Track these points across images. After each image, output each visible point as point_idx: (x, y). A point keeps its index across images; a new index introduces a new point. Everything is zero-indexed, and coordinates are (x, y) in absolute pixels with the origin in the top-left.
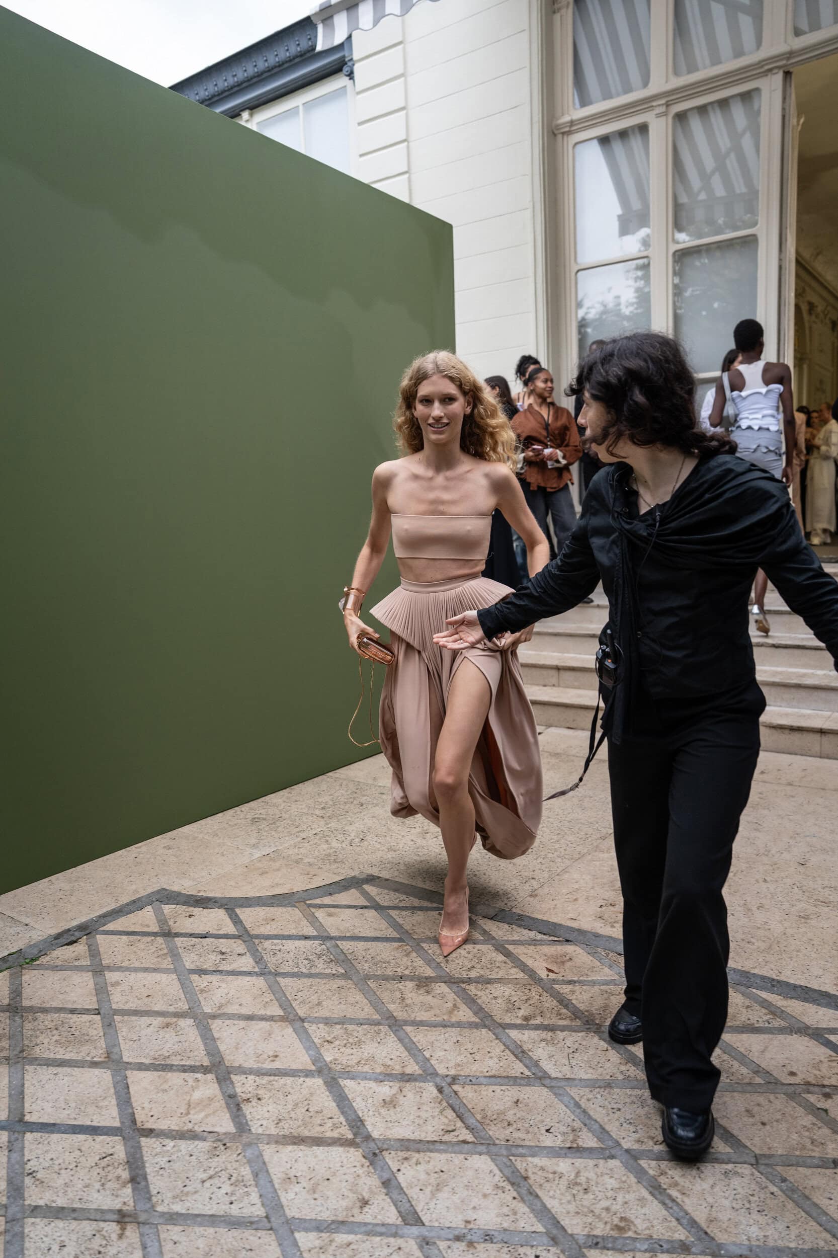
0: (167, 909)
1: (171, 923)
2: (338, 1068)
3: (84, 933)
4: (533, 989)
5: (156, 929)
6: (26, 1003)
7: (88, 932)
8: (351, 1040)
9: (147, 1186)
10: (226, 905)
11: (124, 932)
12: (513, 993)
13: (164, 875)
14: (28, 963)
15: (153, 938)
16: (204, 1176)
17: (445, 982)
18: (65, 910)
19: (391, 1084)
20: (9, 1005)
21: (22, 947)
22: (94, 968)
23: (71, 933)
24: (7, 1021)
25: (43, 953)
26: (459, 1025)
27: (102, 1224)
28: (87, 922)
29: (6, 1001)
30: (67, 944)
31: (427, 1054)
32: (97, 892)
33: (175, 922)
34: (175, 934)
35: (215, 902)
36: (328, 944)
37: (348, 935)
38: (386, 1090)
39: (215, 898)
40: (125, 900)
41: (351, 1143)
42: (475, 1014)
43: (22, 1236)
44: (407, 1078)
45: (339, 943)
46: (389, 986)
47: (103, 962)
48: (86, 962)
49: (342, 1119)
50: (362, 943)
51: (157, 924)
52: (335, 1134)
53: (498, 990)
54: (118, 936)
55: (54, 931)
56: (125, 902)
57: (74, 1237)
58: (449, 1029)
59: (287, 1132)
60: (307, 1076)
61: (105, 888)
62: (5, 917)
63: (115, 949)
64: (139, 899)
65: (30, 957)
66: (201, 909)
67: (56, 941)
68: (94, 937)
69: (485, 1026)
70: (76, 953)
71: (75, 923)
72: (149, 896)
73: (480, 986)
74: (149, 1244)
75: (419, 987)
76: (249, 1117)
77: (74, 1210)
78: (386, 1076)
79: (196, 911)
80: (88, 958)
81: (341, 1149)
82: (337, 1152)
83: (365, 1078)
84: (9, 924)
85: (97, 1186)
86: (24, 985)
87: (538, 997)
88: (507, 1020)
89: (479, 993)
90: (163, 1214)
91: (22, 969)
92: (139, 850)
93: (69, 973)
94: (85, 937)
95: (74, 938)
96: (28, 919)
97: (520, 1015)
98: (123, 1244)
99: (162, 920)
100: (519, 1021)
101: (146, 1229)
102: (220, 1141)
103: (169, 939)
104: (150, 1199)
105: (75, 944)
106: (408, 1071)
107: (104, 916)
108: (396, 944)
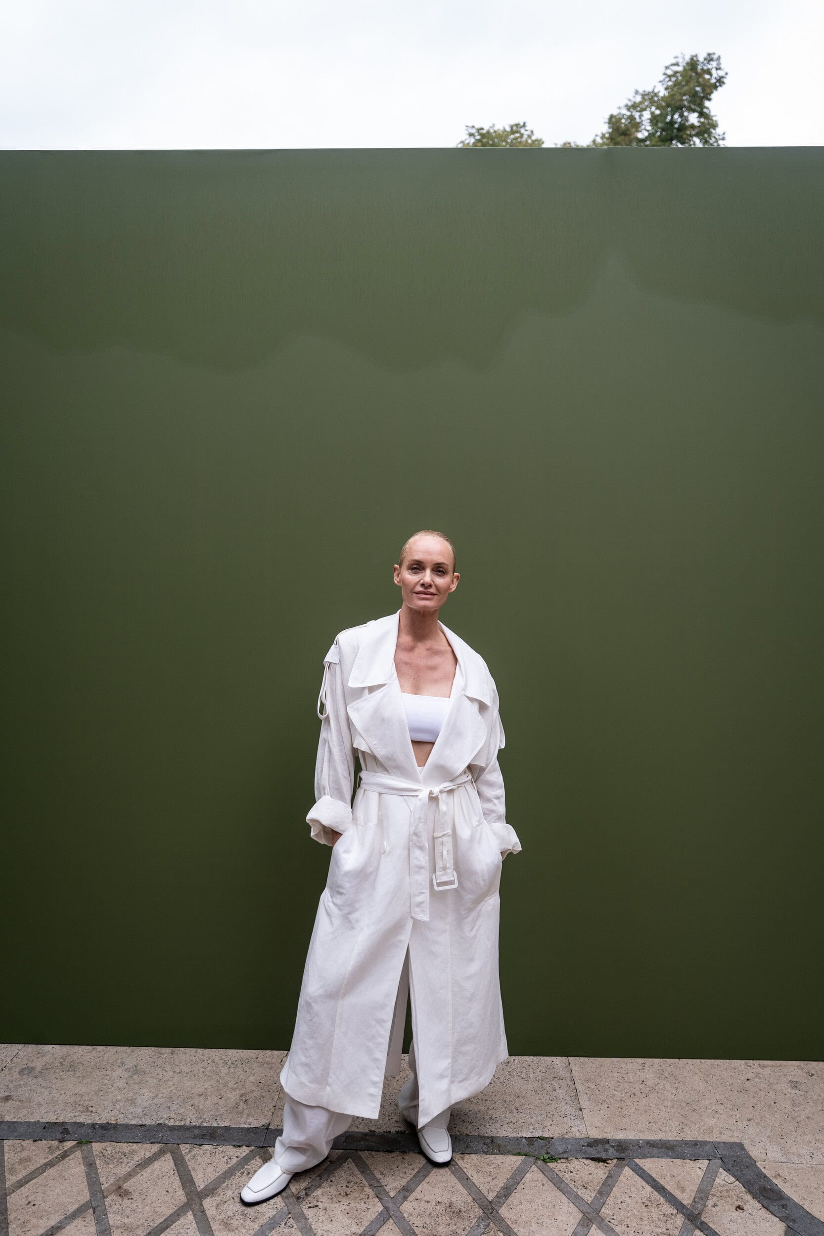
0: (724, 1177)
1: (710, 1203)
3: (617, 1155)
5: (686, 1199)
6: (503, 1212)
7: (623, 1155)
10: (794, 1221)
11: (654, 1180)
13: (758, 1124)
14: (544, 1160)
15: (675, 1211)
18: (626, 1112)
20: (490, 1202)
21: (556, 1136)
22: (590, 1210)
23: (607, 1146)
24: (475, 1221)
25: (565, 1156)
28: (631, 1142)
29: (490, 1198)
30: (592, 1159)
32: (673, 1107)
33: (715, 1206)
34: (703, 1223)
35: (784, 1206)
39: (789, 1199)
40: (690, 1135)
47: (603, 1210)
48: (588, 1196)
51: (693, 1195)
54: (644, 1183)
55: (595, 1134)
56: (688, 1138)
61: (684, 1104)
62: (573, 1087)
63: (628, 1199)
64: (705, 1143)
65: (552, 1153)
66: (759, 1205)
67: (589, 1149)
68: (622, 1167)
70: (590, 1177)
71: (620, 1136)
72: (716, 1145)
79: (752, 1204)
80: (595, 1193)
84: (568, 1098)
86: (521, 1186)
91: (534, 1164)
92: (760, 1070)
93: (565, 1199)
94: (616, 1160)
95: (604, 1156)
96: (587, 1103)
99: (703, 1194)
103: (691, 1226)
105: (601, 1164)
107: (651, 1144)
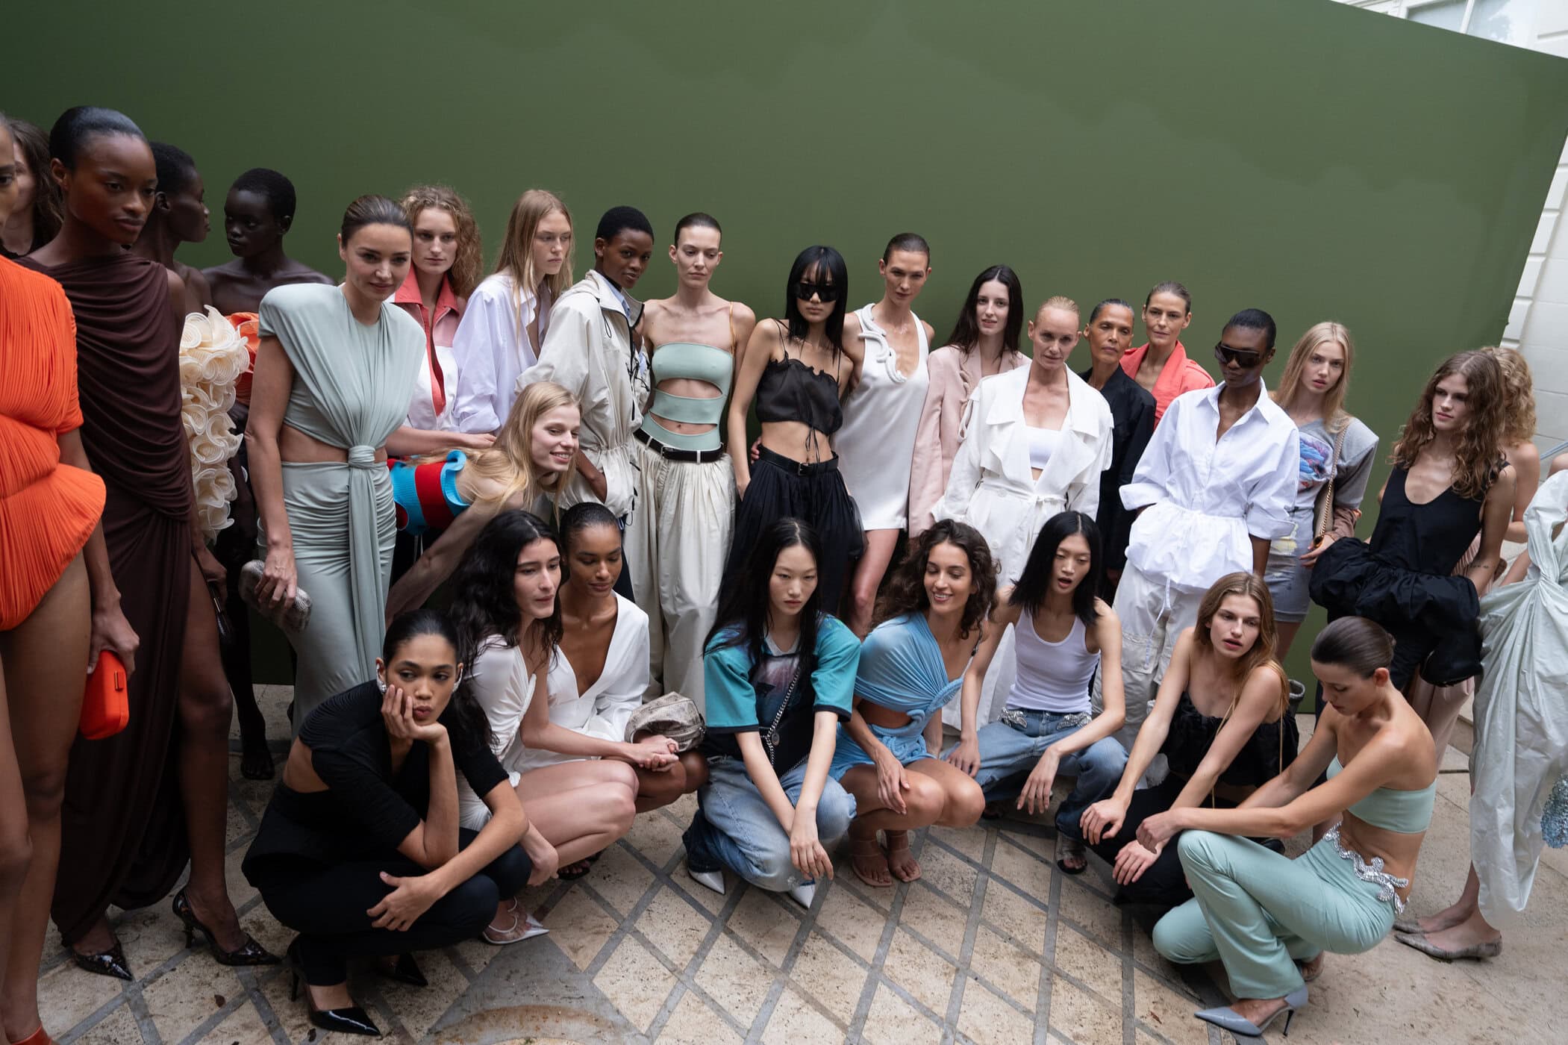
2: (888, 974)
4: (1114, 1019)
8: (918, 961)
9: (700, 964)
12: (1093, 1011)
16: (737, 982)
17: (1042, 965)
19: (913, 1010)
26: (1015, 1005)
27: (661, 966)
31: (963, 1008)
36: (981, 876)
37: (1005, 878)
38: (905, 1011)
41: (843, 1028)
42: (1038, 1005)
43: (620, 941)
44: (928, 1013)
45: (990, 880)
46: (993, 939)
49: (854, 1009)
50: (1009, 891)
52: (839, 1015)
53: (1080, 1000)
57: (642, 961)
58: (1002, 1002)
59: (810, 991)
60: (860, 964)
69: (1035, 1020)
73: (1070, 986)
74: (675, 994)
75: (1016, 955)
76: (797, 964)
77: (654, 947)
78: (917, 1004)
81: (833, 1026)
82: (830, 1026)
83: (899, 994)
85: (676, 943)
87: (1110, 1028)
88: (1059, 1028)
89: (1062, 992)
90: (695, 985)
97: (1075, 1031)
98: (662, 984)
100: (1068, 1035)
101: (680, 986)
102: (765, 967)
104: (696, 971)
106: (936, 1010)
108: (1037, 909)
